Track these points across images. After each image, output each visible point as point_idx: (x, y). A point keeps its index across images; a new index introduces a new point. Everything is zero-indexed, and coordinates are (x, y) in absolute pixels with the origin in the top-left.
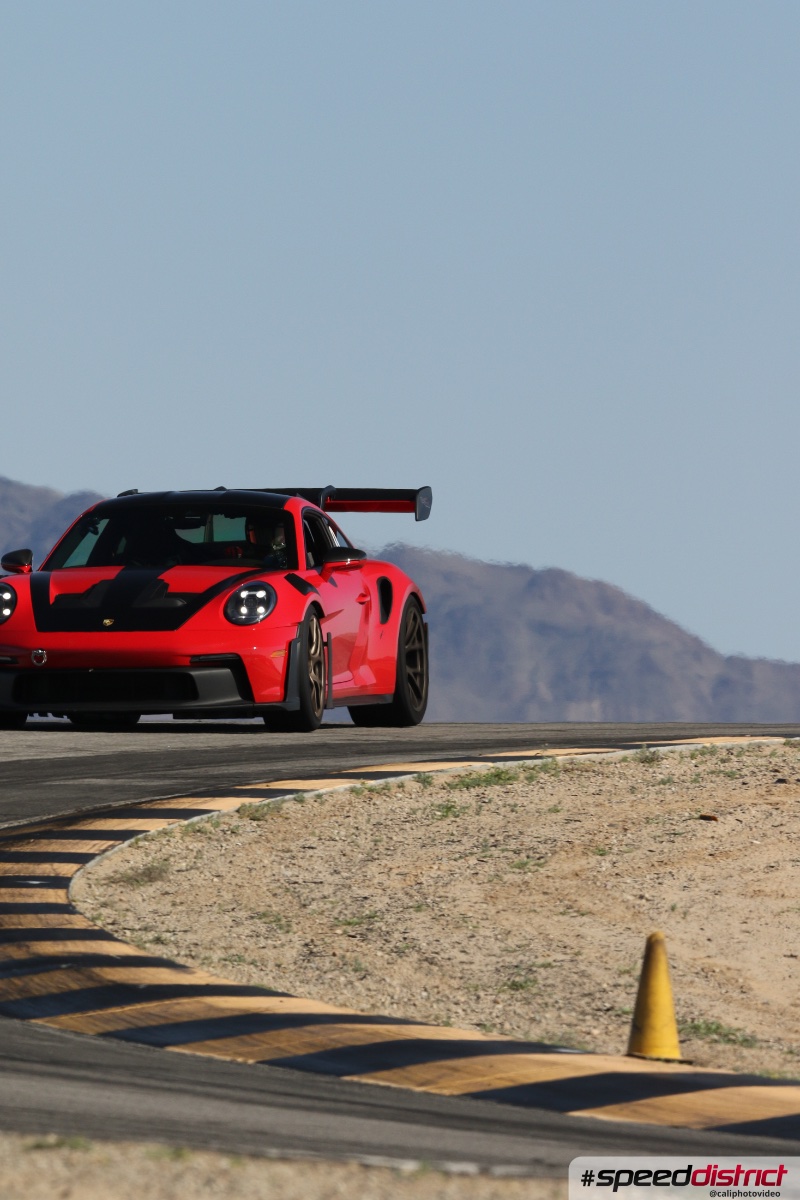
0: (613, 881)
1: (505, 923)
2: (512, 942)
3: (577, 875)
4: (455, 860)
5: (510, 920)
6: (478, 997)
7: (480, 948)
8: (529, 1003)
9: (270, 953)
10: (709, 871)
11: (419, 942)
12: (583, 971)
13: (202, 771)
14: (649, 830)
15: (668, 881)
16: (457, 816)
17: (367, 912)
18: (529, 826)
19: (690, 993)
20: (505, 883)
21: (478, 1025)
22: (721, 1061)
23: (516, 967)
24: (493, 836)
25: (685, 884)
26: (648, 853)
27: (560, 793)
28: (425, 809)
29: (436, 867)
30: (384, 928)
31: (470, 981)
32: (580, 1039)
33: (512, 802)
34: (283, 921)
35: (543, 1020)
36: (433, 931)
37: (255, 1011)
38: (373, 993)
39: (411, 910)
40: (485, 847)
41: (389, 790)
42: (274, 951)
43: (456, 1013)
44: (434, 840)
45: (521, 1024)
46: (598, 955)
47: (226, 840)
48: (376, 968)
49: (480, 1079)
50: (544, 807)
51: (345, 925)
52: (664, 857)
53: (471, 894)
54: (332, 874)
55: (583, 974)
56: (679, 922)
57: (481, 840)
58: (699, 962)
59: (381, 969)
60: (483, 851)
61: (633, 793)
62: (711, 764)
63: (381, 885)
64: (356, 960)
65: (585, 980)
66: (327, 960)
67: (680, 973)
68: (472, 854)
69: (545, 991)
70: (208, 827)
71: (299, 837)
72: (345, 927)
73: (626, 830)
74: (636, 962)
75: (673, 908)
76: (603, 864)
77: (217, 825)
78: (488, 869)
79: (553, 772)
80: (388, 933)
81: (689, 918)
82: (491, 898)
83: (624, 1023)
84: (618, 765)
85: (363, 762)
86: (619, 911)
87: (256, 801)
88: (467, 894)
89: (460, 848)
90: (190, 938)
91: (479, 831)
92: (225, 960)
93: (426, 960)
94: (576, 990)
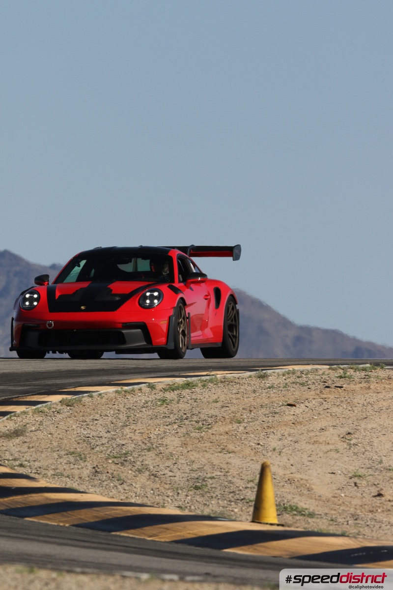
0: (245, 436)
1: (191, 457)
2: (195, 466)
3: (227, 433)
4: (167, 426)
5: (194, 456)
6: (178, 493)
7: (179, 469)
8: (203, 496)
9: (76, 472)
10: (292, 431)
11: (149, 466)
12: (230, 480)
13: (42, 382)
14: (262, 411)
15: (272, 436)
16: (168, 404)
17: (124, 452)
18: (203, 409)
19: (282, 492)
20: (191, 437)
21: (178, 507)
22: (299, 525)
23: (197, 478)
24: (185, 414)
25: (280, 438)
26: (262, 422)
27: (219, 393)
28: (152, 401)
29: (157, 429)
30: (132, 460)
31: (174, 486)
32: (228, 514)
33: (195, 397)
34: (83, 456)
35: (210, 505)
36: (156, 461)
37: (70, 500)
38: (127, 491)
39: (145, 451)
40: (182, 420)
41: (134, 391)
42: (78, 470)
43: (167, 501)
44: (157, 416)
45: (200, 507)
46: (237, 473)
47: (54, 416)
48: (128, 479)
49: (179, 534)
50: (211, 400)
51: (113, 458)
52: (269, 424)
53: (175, 443)
54: (106, 433)
55: (230, 482)
56: (277, 457)
57: (179, 416)
58: (287, 476)
59: (131, 479)
60: (181, 422)
61: (254, 393)
62: (293, 379)
63: (131, 438)
64: (118, 475)
65: (231, 485)
66: (104, 475)
67: (278, 481)
68: (175, 423)
69: (212, 490)
70: (46, 410)
71: (90, 414)
72: (113, 459)
73: (251, 411)
74: (256, 476)
75: (274, 450)
76: (240, 428)
77: (50, 409)
78: (183, 430)
79: (215, 383)
80: (134, 462)
81: (282, 454)
82: (185, 445)
83: (250, 506)
84: (247, 379)
85: (121, 378)
86: (247, 451)
87: (69, 397)
88: (173, 443)
89: (170, 420)
90: (37, 464)
91: (178, 412)
92: (54, 475)
93: (153, 475)
94: (227, 490)
